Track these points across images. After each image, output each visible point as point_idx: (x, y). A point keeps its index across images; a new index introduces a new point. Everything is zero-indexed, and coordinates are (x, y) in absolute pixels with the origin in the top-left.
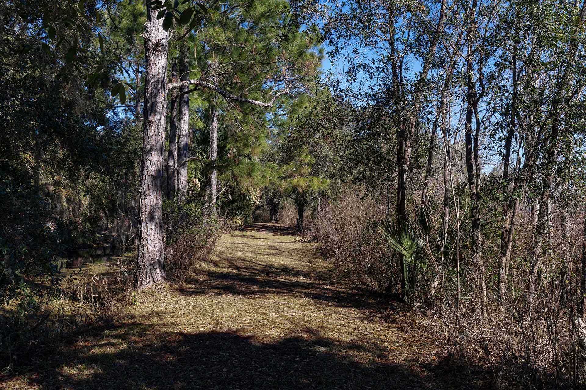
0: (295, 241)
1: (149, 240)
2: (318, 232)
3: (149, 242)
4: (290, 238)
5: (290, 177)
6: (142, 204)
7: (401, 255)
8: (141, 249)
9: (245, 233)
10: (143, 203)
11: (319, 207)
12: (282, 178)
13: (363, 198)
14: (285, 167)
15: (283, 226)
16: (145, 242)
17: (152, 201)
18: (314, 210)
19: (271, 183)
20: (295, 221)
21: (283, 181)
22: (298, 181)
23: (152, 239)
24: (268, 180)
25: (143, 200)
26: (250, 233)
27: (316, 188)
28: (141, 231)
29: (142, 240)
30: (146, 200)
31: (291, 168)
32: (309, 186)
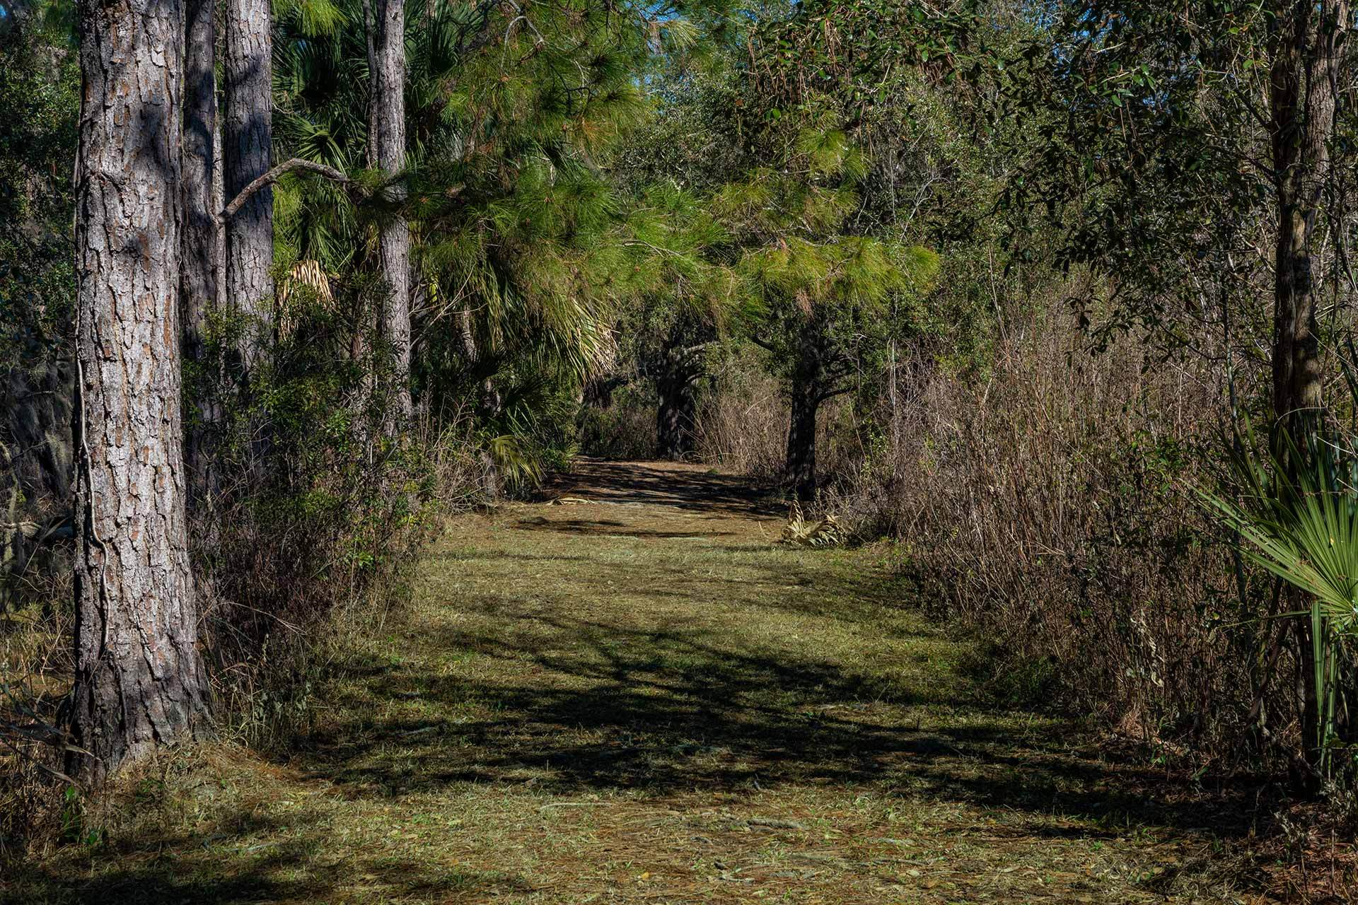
0: (786, 541)
1: (125, 550)
2: (894, 499)
3: (128, 557)
4: (761, 531)
5: (753, 242)
6: (89, 387)
7: (1299, 597)
8: (90, 591)
9: (547, 509)
10: (92, 380)
11: (893, 380)
12: (715, 253)
13: (1106, 331)
14: (727, 195)
15: (721, 470)
16: (109, 559)
17: (132, 371)
18: (867, 397)
19: (669, 280)
20: (777, 448)
21: (725, 269)
22: (793, 260)
23: (139, 543)
24: (653, 263)
25: (92, 366)
26: (572, 507)
27: (876, 291)
28: (88, 510)
29: (94, 551)
30: (106, 367)
31: (755, 199)
32: (845, 284)
